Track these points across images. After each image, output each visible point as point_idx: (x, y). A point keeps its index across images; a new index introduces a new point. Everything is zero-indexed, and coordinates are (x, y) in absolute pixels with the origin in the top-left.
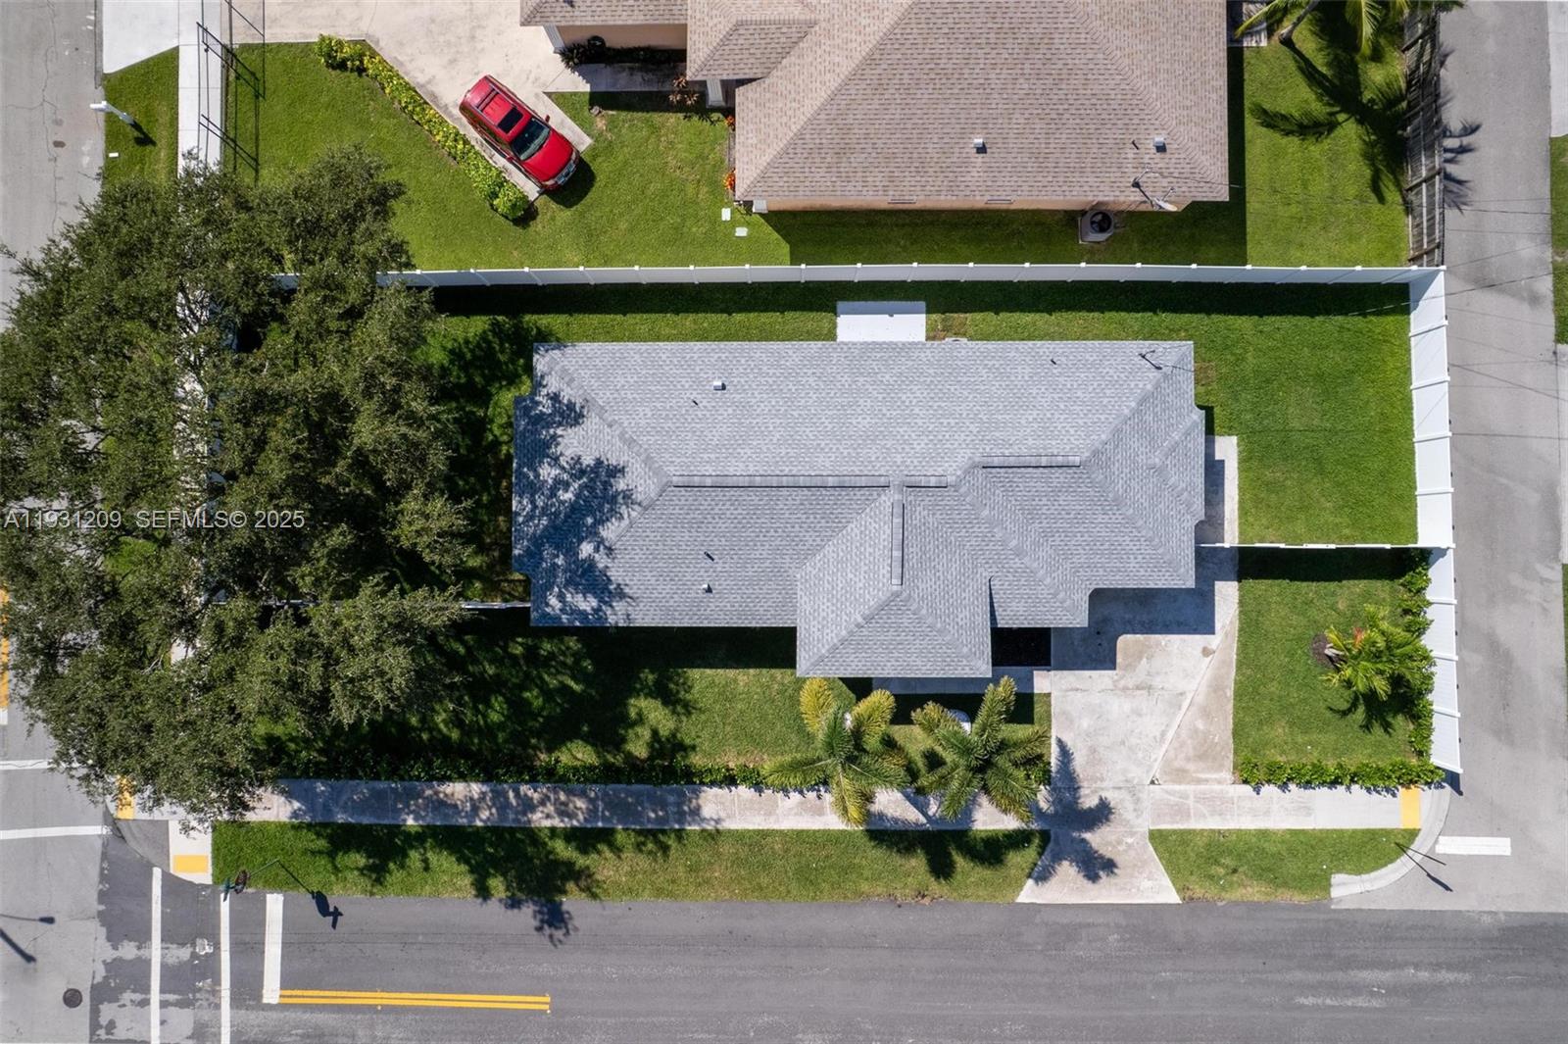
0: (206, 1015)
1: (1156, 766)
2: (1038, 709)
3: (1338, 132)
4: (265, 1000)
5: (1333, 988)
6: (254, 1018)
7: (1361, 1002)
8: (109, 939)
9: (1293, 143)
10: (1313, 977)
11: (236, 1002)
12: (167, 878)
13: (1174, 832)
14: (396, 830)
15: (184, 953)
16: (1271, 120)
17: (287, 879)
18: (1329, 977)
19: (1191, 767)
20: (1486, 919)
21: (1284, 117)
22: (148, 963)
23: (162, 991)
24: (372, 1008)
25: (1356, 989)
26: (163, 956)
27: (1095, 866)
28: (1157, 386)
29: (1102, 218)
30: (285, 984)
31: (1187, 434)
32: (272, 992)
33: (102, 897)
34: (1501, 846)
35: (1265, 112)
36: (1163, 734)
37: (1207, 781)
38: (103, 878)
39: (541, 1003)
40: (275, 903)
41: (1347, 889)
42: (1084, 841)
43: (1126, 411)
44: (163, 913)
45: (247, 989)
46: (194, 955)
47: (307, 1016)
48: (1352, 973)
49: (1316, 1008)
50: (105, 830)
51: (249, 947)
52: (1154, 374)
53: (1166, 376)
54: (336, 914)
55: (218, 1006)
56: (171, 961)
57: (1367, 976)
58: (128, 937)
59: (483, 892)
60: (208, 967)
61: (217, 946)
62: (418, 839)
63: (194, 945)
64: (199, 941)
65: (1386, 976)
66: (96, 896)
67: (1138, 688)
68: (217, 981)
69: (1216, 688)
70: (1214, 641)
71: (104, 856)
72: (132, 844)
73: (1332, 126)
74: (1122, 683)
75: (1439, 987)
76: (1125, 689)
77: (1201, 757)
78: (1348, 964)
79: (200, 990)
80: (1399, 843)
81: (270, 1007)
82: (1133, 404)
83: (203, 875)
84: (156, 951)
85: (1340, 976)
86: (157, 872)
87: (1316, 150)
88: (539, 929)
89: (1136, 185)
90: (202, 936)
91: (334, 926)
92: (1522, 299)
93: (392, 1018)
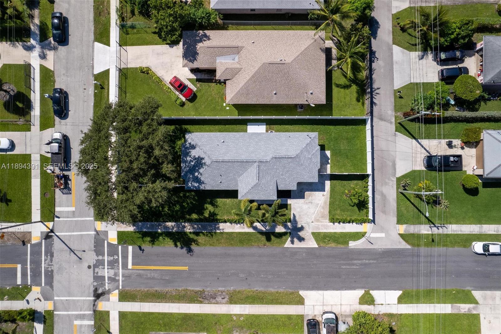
0: (117, 271)
1: (313, 219)
2: (289, 207)
3: (352, 87)
4: (129, 268)
5: (349, 264)
6: (126, 271)
7: (354, 267)
8: (96, 255)
9: (342, 90)
10: (344, 262)
11: (123, 268)
12: (108, 243)
13: (317, 232)
14: (157, 232)
15: (112, 258)
16: (338, 86)
17: (133, 243)
18: (348, 262)
19: (320, 219)
20: (380, 250)
21: (341, 85)
22: (104, 260)
23: (107, 266)
24: (151, 270)
25: (353, 265)
26: (107, 259)
27: (301, 239)
28: (310, 142)
29: (302, 106)
30: (133, 264)
31: (316, 151)
32: (130, 266)
33: (95, 247)
34: (383, 235)
35: (337, 84)
36: (314, 212)
37: (323, 222)
38: (95, 243)
39: (186, 268)
40: (130, 248)
41: (352, 244)
42: (298, 234)
43: (304, 147)
44: (107, 250)
45: (125, 266)
46: (114, 259)
47: (137, 271)
48: (353, 261)
49: (345, 268)
50: (95, 233)
51: (125, 257)
52: (310, 139)
53: (312, 140)
54: (143, 250)
55: (119, 269)
56: (109, 260)
57: (355, 262)
58: (100, 255)
59: (176, 246)
60: (117, 261)
61: (118, 257)
62: (161, 234)
63: (114, 257)
64: (115, 256)
65: (360, 262)
66: (93, 246)
67: (309, 203)
68: (119, 264)
69: (325, 203)
70: (325, 193)
71: (95, 238)
72: (101, 236)
73: (350, 86)
74: (306, 202)
75: (370, 264)
76: (307, 203)
77: (322, 217)
78: (352, 259)
79: (115, 266)
80: (363, 235)
81: (130, 269)
82: (305, 145)
83: (115, 242)
84: (106, 258)
85: (350, 262)
86: (106, 242)
87: (347, 91)
88: (188, 253)
89: (307, 101)
90: (115, 255)
91: (143, 253)
92: (389, 122)
93: (155, 272)
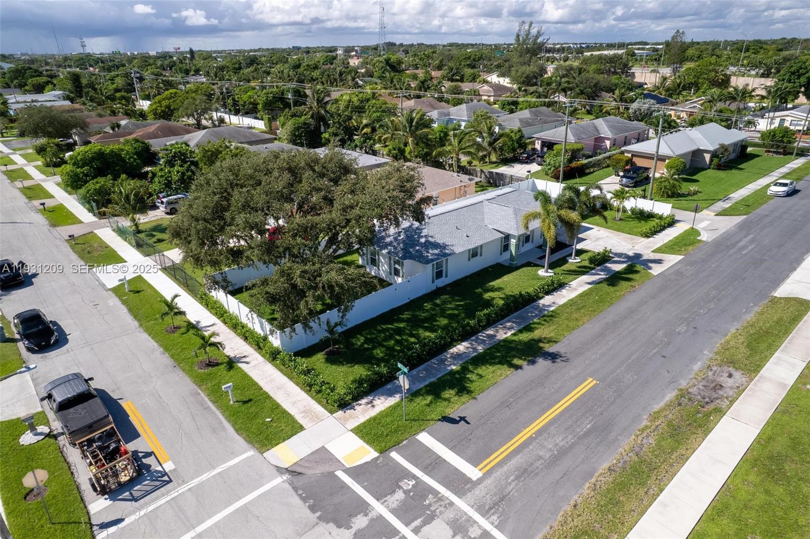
0: (450, 514)
4: (474, 479)
5: (742, 249)
6: (479, 492)
8: (339, 526)
10: (735, 250)
11: (460, 493)
12: (351, 472)
13: (655, 250)
14: (452, 373)
15: (399, 495)
17: (419, 422)
20: (733, 229)
22: (380, 518)
23: (407, 524)
24: (531, 439)
26: (387, 507)
30: (475, 462)
32: (473, 472)
33: (313, 509)
34: (707, 222)
38: (304, 500)
39: (590, 383)
40: (424, 438)
41: (704, 239)
44: (364, 488)
45: (459, 482)
46: (405, 492)
47: (505, 468)
49: (748, 252)
50: (286, 477)
51: (433, 464)
54: (463, 419)
55: (451, 504)
56: (395, 505)
58: (352, 515)
59: (518, 367)
60: (422, 491)
61: (414, 477)
62: (465, 369)
63: (400, 487)
64: (401, 484)
65: (743, 242)
66: (308, 511)
68: (436, 493)
71: (295, 489)
72: (310, 472)
75: (754, 238)
79: (430, 505)
80: (693, 230)
81: (480, 480)
83: (370, 454)
84: (379, 508)
86: (340, 474)
88: (554, 362)
90: (403, 478)
91: (468, 423)
93: (545, 435)
